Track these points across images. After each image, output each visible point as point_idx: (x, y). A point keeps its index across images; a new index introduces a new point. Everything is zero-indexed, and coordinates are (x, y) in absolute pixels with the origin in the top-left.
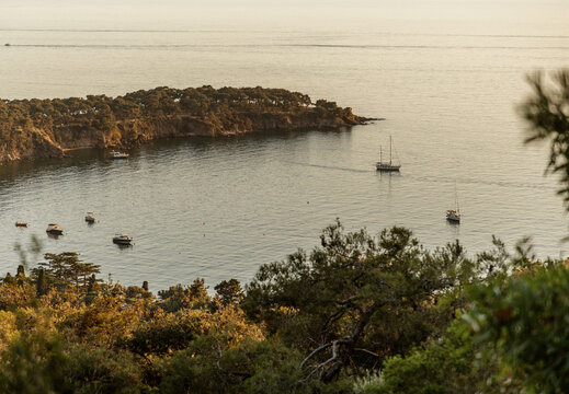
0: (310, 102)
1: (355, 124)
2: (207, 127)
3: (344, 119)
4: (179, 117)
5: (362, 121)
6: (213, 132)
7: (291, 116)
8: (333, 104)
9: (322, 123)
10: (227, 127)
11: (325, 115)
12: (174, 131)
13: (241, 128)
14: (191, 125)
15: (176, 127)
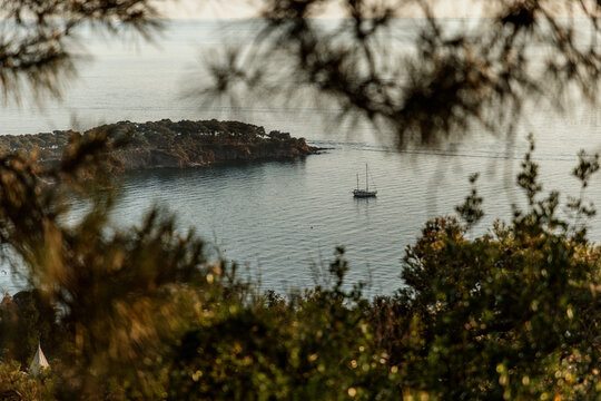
0: (264, 134)
1: (309, 154)
2: (175, 159)
3: (299, 149)
4: (148, 150)
5: (314, 151)
6: (181, 164)
7: (251, 148)
8: (286, 135)
9: (279, 153)
10: (192, 159)
11: (281, 146)
12: (144, 164)
13: (206, 160)
14: (159, 158)
15: (146, 160)
